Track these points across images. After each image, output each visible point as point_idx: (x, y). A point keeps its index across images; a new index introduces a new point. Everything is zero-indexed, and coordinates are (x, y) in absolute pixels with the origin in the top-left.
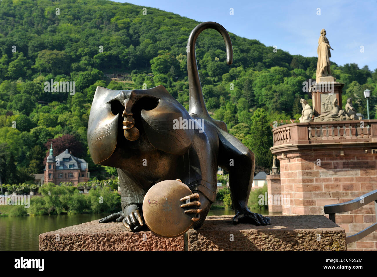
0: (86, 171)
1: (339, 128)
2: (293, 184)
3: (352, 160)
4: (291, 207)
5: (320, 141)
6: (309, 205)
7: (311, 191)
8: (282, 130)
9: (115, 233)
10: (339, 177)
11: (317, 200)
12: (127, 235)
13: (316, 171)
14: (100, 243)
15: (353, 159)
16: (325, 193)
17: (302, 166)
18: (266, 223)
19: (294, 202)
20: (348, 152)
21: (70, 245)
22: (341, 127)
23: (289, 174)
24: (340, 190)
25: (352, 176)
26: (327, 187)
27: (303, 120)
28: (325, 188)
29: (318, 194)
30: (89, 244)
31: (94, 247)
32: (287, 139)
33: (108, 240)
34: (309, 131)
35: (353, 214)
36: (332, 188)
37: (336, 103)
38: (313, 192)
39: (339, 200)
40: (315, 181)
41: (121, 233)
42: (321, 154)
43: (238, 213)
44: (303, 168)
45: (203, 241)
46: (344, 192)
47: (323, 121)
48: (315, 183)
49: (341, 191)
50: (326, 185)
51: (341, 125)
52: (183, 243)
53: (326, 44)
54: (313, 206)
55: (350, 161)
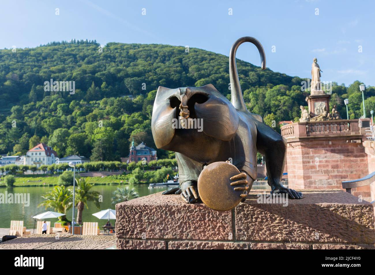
0: (155, 156)
1: (328, 126)
2: (296, 165)
3: (337, 148)
5: (315, 135)
7: (308, 169)
8: (287, 127)
9: (174, 204)
10: (328, 160)
11: (313, 175)
12: (185, 206)
13: (312, 155)
14: (163, 212)
16: (319, 171)
17: (302, 152)
18: (300, 197)
19: (297, 177)
20: (335, 142)
21: (139, 213)
22: (330, 125)
23: (293, 158)
26: (320, 166)
27: (303, 120)
28: (318, 167)
29: (314, 171)
30: (154, 213)
31: (158, 216)
32: (291, 133)
33: (169, 210)
34: (306, 128)
35: (339, 185)
36: (324, 167)
37: (325, 108)
38: (310, 170)
39: (328, 175)
40: (311, 162)
41: (179, 204)
42: (315, 143)
43: (274, 188)
44: (303, 153)
45: (248, 212)
46: (332, 170)
47: (317, 121)
48: (311, 164)
49: (330, 169)
51: (329, 124)
52: (231, 213)
53: (317, 68)
54: (310, 180)
55: (336, 148)
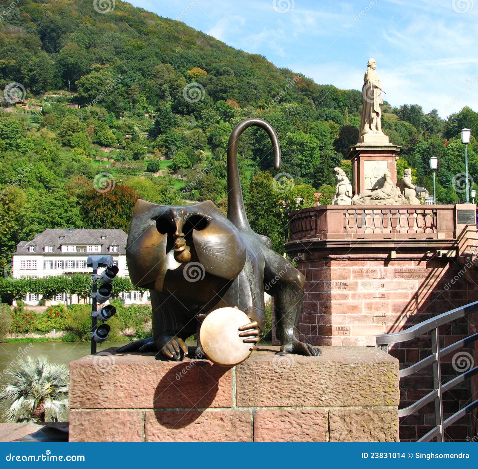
1: (390, 216)
2: (318, 302)
3: (407, 266)
4: (313, 337)
5: (362, 235)
6: (341, 334)
7: (344, 313)
10: (388, 292)
11: (353, 326)
13: (354, 281)
15: (409, 265)
16: (365, 317)
17: (333, 274)
19: (318, 330)
24: (388, 311)
25: (406, 291)
26: (369, 306)
28: (365, 308)
29: (355, 317)
32: (311, 230)
36: (377, 308)
38: (347, 315)
40: (351, 298)
44: (334, 277)
46: (394, 314)
48: (350, 301)
50: (368, 304)
54: (347, 337)
55: (404, 268)
